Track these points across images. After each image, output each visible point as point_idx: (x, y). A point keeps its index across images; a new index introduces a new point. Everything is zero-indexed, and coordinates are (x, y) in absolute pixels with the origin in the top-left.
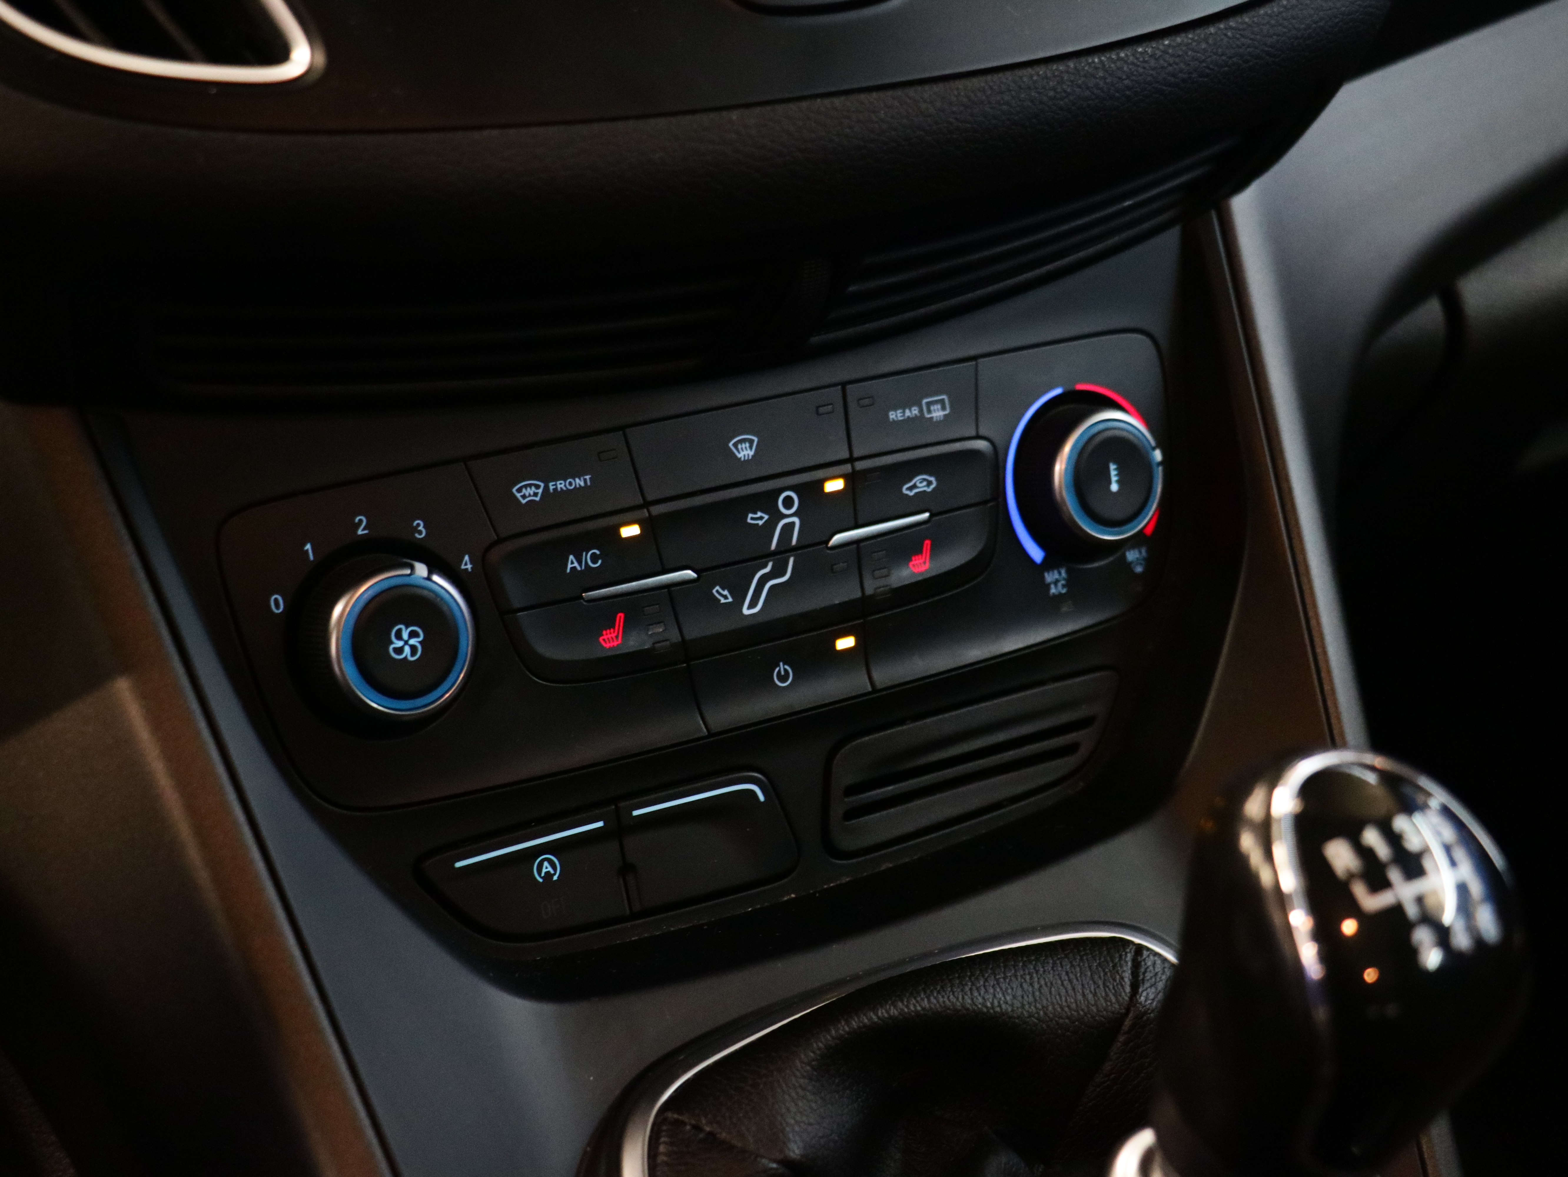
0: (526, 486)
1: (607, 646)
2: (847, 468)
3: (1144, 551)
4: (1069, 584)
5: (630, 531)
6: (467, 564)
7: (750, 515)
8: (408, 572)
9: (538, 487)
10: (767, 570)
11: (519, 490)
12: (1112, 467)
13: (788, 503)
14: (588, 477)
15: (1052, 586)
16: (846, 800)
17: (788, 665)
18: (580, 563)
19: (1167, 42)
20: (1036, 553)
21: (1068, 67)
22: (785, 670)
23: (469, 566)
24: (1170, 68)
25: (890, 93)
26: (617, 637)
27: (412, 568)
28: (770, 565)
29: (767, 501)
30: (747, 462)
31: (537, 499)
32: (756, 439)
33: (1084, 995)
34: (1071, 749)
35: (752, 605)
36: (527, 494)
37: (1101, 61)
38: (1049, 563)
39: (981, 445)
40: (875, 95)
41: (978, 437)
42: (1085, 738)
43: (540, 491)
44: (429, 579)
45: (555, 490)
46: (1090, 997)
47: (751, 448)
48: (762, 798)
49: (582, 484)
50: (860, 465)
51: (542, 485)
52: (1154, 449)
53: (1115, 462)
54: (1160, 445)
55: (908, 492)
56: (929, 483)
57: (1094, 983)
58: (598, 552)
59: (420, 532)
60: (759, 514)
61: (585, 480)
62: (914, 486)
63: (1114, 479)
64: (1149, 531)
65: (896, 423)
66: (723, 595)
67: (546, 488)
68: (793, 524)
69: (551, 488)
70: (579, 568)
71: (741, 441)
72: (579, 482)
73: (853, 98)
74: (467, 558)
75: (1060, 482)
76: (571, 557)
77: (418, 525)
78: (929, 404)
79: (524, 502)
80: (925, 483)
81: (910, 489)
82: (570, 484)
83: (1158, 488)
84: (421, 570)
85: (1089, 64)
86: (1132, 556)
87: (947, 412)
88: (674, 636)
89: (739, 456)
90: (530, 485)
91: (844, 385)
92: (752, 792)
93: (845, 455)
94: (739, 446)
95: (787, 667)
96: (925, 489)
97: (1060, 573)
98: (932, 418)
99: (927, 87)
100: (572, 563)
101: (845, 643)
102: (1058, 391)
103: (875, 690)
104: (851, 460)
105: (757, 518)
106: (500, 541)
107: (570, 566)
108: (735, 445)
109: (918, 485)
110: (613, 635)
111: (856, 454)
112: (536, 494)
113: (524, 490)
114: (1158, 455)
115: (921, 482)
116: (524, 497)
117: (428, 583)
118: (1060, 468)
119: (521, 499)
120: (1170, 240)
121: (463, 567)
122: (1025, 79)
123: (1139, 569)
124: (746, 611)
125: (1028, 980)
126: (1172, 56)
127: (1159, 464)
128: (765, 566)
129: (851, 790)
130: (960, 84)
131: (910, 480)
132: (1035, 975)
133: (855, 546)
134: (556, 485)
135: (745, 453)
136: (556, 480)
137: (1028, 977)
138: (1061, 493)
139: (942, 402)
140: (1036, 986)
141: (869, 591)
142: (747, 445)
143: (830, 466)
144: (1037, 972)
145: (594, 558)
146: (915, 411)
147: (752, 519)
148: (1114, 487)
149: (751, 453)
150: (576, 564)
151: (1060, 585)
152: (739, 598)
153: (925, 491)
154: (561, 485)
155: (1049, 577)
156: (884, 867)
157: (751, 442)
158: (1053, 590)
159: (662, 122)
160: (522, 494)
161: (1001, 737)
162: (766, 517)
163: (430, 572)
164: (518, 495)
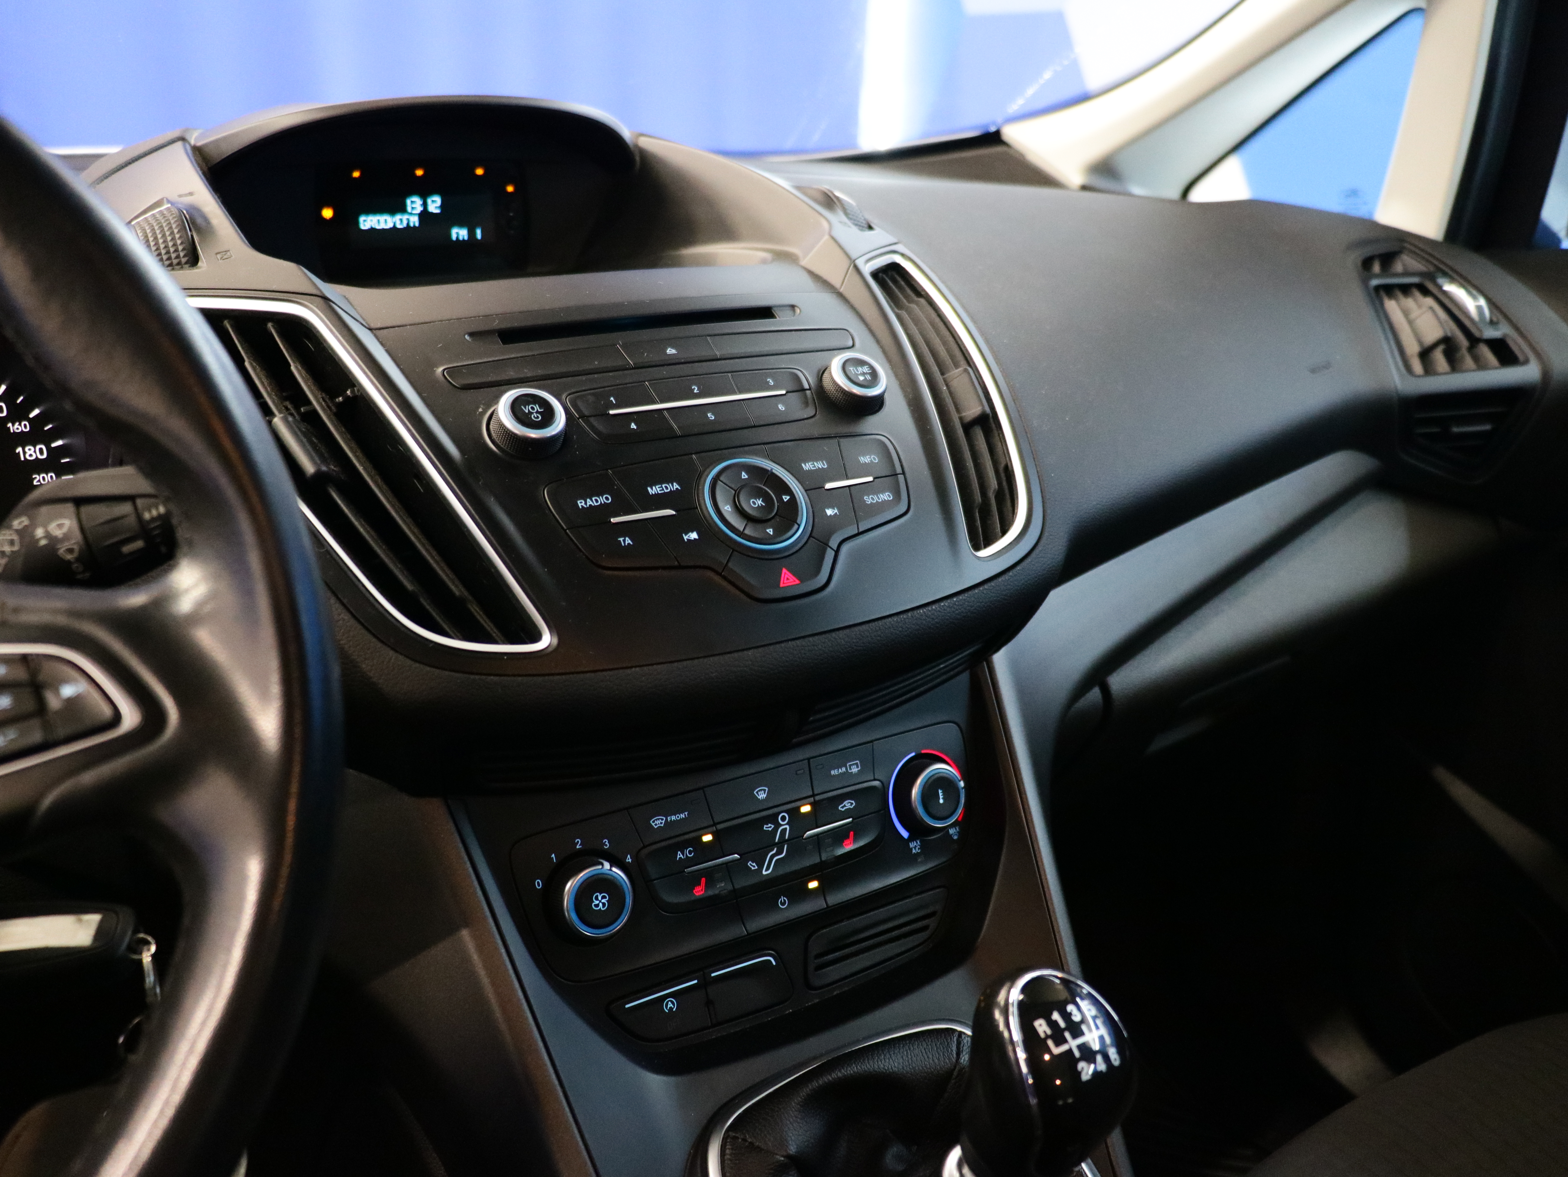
0: (656, 820)
1: (697, 894)
2: (812, 800)
3: (957, 828)
4: (921, 847)
5: (708, 838)
6: (629, 859)
7: (765, 826)
8: (601, 867)
9: (662, 819)
10: (774, 851)
11: (654, 822)
12: (940, 791)
13: (783, 819)
14: (686, 813)
15: (913, 849)
16: (816, 961)
17: (785, 897)
18: (683, 855)
19: (955, 599)
20: (905, 834)
21: (908, 616)
22: (784, 900)
23: (630, 860)
24: (957, 612)
25: (824, 636)
26: (702, 890)
27: (602, 865)
28: (775, 849)
29: (773, 819)
30: (763, 800)
31: (662, 825)
32: (767, 789)
33: (933, 1061)
34: (924, 928)
35: (767, 869)
36: (657, 823)
37: (924, 612)
38: (911, 838)
39: (876, 783)
40: (816, 637)
41: (875, 780)
42: (932, 923)
43: (663, 821)
44: (611, 870)
45: (671, 820)
46: (936, 1061)
47: (765, 793)
48: (774, 963)
49: (684, 817)
50: (818, 798)
51: (664, 818)
52: (960, 781)
53: (941, 789)
54: (963, 778)
55: (841, 809)
56: (852, 804)
57: (938, 1054)
58: (692, 849)
59: (606, 845)
60: (770, 825)
61: (685, 815)
62: (845, 806)
63: (941, 797)
64: (960, 819)
65: (834, 776)
66: (753, 866)
67: (667, 819)
68: (786, 829)
69: (669, 819)
70: (683, 857)
71: (760, 790)
72: (682, 816)
73: (807, 640)
74: (629, 856)
75: (915, 797)
76: (679, 852)
77: (606, 842)
78: (850, 766)
79: (656, 827)
80: (849, 804)
81: (842, 807)
82: (678, 817)
83: (963, 801)
84: (607, 865)
85: (918, 614)
86: (952, 831)
87: (859, 769)
88: (730, 887)
89: (759, 798)
90: (659, 819)
91: (809, 759)
92: (770, 961)
93: (810, 793)
94: (759, 793)
95: (785, 898)
96: (850, 807)
97: (917, 843)
98: (852, 772)
99: (841, 632)
100: (680, 855)
101: (813, 885)
102: (913, 754)
103: (828, 907)
104: (813, 795)
105: (768, 827)
106: (644, 847)
107: (678, 857)
108: (757, 793)
109: (846, 805)
110: (700, 889)
111: (816, 792)
112: (661, 823)
113: (656, 821)
114: (962, 784)
115: (847, 804)
116: (656, 825)
117: (610, 872)
118: (915, 791)
119: (654, 826)
120: (965, 677)
121: (627, 861)
122: (887, 624)
123: (955, 837)
124: (764, 873)
125: (905, 1054)
126: (958, 606)
127: (962, 788)
128: (773, 850)
129: (818, 956)
130: (856, 629)
131: (842, 803)
132: (909, 1051)
133: (816, 837)
134: (671, 818)
135: (762, 796)
136: (671, 815)
137: (905, 1053)
138: (915, 803)
139: (857, 764)
140: (910, 1057)
141: (823, 859)
142: (763, 792)
143: (803, 799)
144: (910, 1049)
145: (690, 852)
146: (844, 769)
147: (766, 828)
148: (941, 801)
149: (765, 796)
150: (681, 856)
151: (917, 849)
152: (761, 866)
153: (850, 808)
154: (673, 818)
155: (912, 845)
156: (835, 993)
157: (765, 790)
158: (914, 851)
159: (716, 658)
160: (655, 823)
161: (890, 925)
162: (773, 826)
163: (611, 866)
164: (653, 824)
